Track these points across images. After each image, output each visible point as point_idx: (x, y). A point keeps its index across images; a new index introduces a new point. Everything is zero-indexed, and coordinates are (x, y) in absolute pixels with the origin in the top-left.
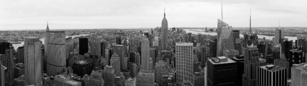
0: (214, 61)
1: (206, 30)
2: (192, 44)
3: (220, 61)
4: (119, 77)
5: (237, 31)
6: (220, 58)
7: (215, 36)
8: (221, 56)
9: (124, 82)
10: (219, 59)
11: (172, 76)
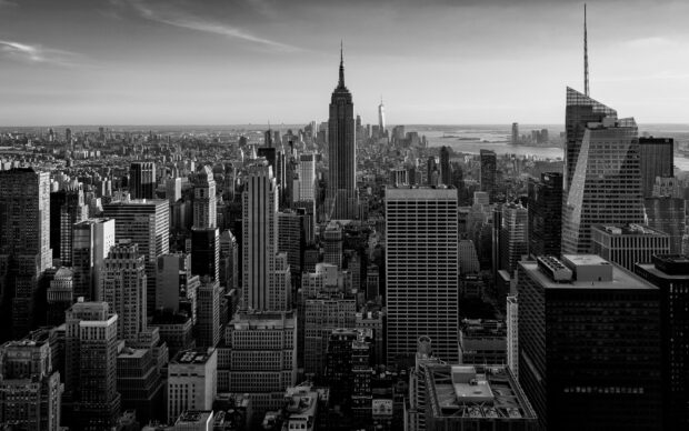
0: (549, 275)
1: (516, 136)
2: (453, 194)
3: (574, 277)
4: (139, 354)
5: (661, 141)
6: (576, 260)
7: (557, 164)
8: (579, 252)
9: (164, 375)
10: (570, 265)
11: (370, 334)
